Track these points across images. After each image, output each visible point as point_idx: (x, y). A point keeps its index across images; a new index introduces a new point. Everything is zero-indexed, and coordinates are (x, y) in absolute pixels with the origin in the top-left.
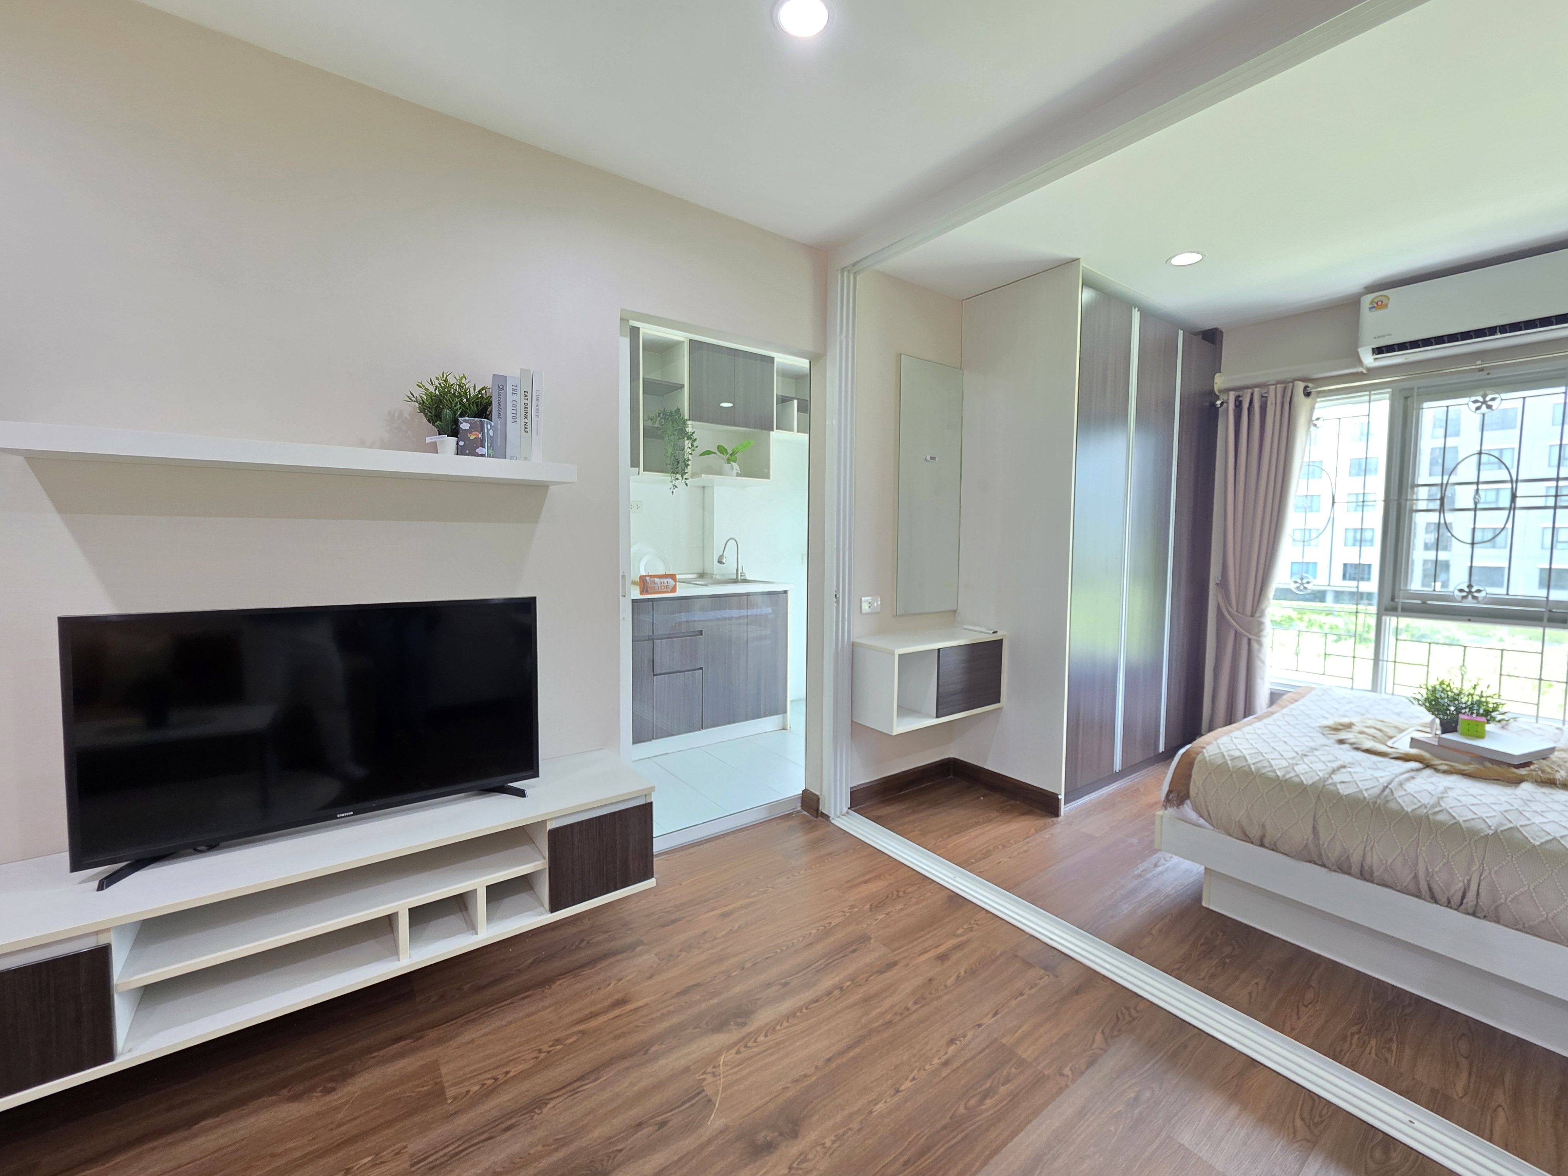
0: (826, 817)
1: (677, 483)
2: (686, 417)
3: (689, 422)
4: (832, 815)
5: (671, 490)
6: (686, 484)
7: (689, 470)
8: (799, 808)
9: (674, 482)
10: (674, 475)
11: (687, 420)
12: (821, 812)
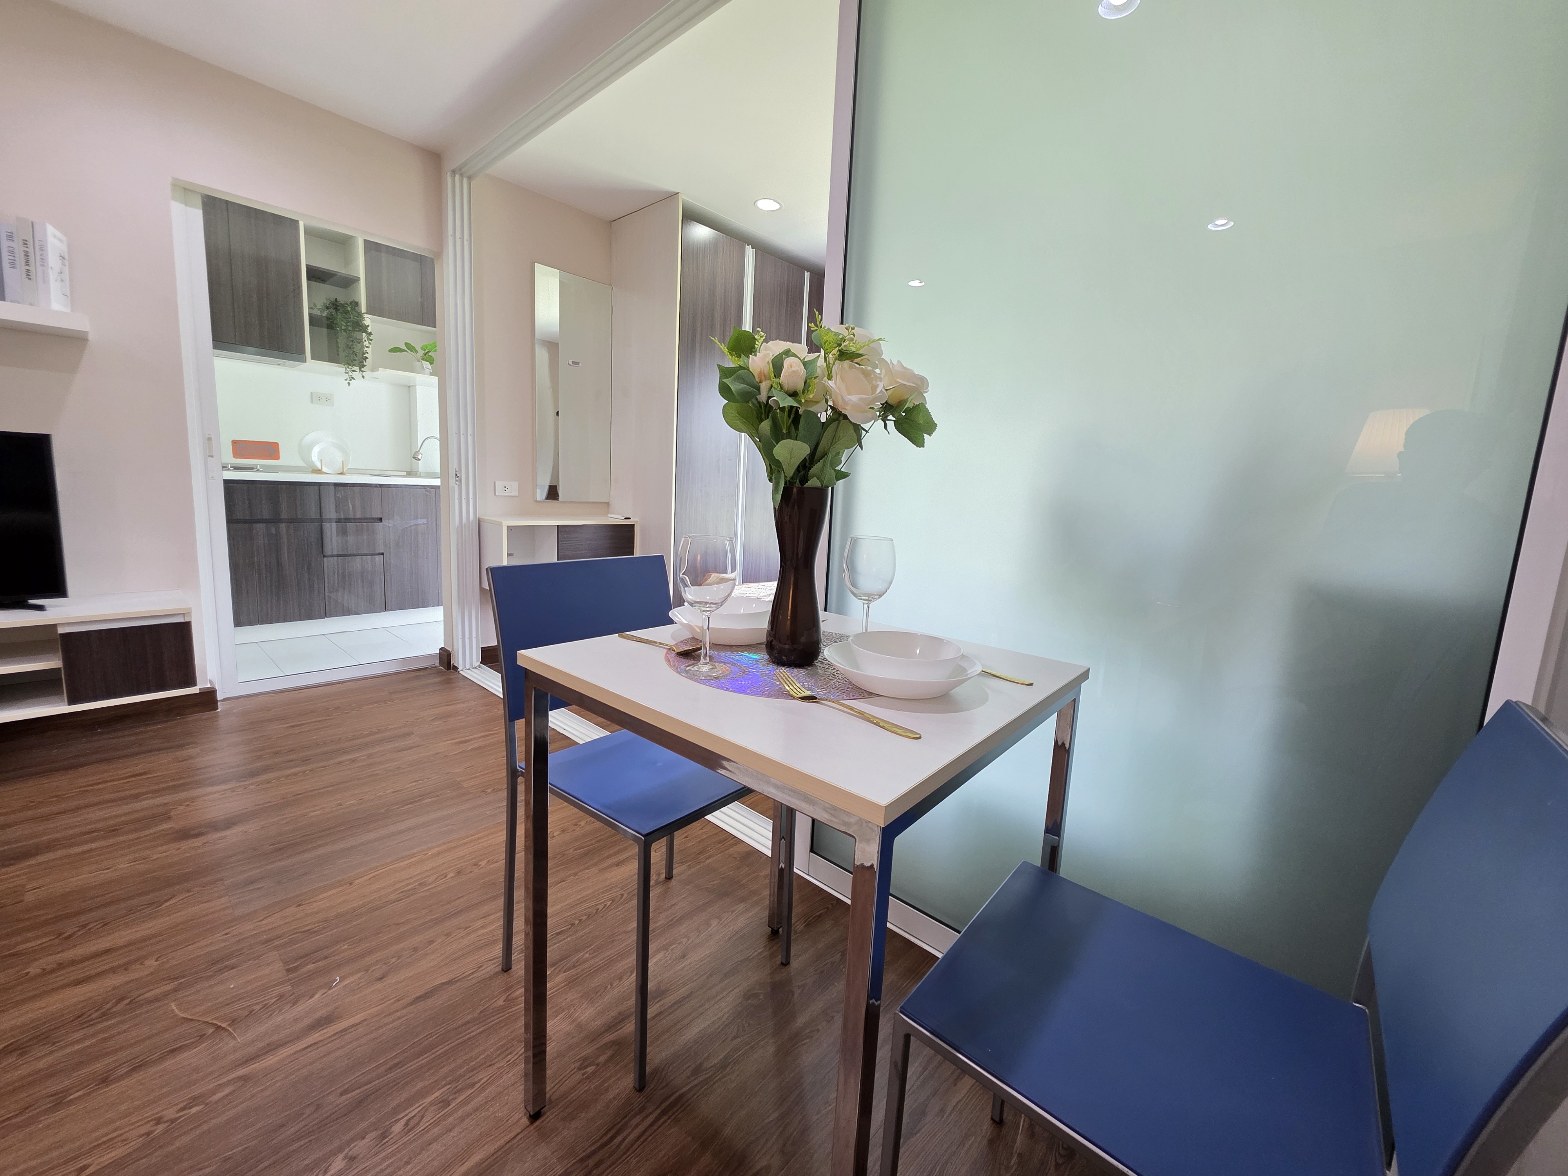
0: (456, 668)
1: (354, 375)
2: (364, 310)
3: (365, 316)
4: (460, 668)
5: (348, 381)
6: (363, 377)
7: (368, 363)
8: (438, 664)
9: (350, 374)
10: (350, 367)
11: (364, 313)
12: (454, 666)
